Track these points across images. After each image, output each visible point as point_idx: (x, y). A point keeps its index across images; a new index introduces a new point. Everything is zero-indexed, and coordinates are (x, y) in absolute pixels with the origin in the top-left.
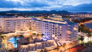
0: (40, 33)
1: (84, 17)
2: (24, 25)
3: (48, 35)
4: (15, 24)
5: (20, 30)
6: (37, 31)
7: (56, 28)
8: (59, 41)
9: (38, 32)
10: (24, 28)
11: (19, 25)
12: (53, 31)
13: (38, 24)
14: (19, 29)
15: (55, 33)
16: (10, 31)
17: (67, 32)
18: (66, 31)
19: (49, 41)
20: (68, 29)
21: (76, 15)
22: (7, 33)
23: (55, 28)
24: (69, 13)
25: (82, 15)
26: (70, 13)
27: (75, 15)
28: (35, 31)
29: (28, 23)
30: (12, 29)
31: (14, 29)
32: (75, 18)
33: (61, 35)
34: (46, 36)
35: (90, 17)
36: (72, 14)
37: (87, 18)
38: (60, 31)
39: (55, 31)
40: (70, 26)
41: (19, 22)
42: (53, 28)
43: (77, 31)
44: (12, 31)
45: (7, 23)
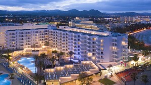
0: (64, 50)
1: (132, 22)
2: (36, 38)
3: (79, 53)
4: (23, 36)
5: (30, 46)
6: (60, 47)
7: (94, 43)
8: (99, 62)
9: (61, 49)
10: (37, 43)
11: (29, 38)
12: (89, 47)
13: (61, 36)
14: (29, 44)
15: (92, 50)
16: (15, 48)
17: (112, 49)
18: (110, 47)
19: (84, 62)
20: (114, 44)
21: (116, 18)
22: (12, 51)
23: (92, 42)
24: (102, 13)
25: (128, 19)
26: (105, 14)
27: (113, 18)
28: (54, 47)
29: (42, 34)
30: (18, 44)
31: (21, 44)
32: (116, 24)
33: (102, 53)
34: (75, 55)
35: (142, 22)
36: (108, 16)
37: (137, 24)
38: (102, 47)
39: (92, 46)
40: (116, 38)
41: (29, 33)
42: (89, 43)
43: (127, 47)
44: (18, 47)
45: (10, 34)
